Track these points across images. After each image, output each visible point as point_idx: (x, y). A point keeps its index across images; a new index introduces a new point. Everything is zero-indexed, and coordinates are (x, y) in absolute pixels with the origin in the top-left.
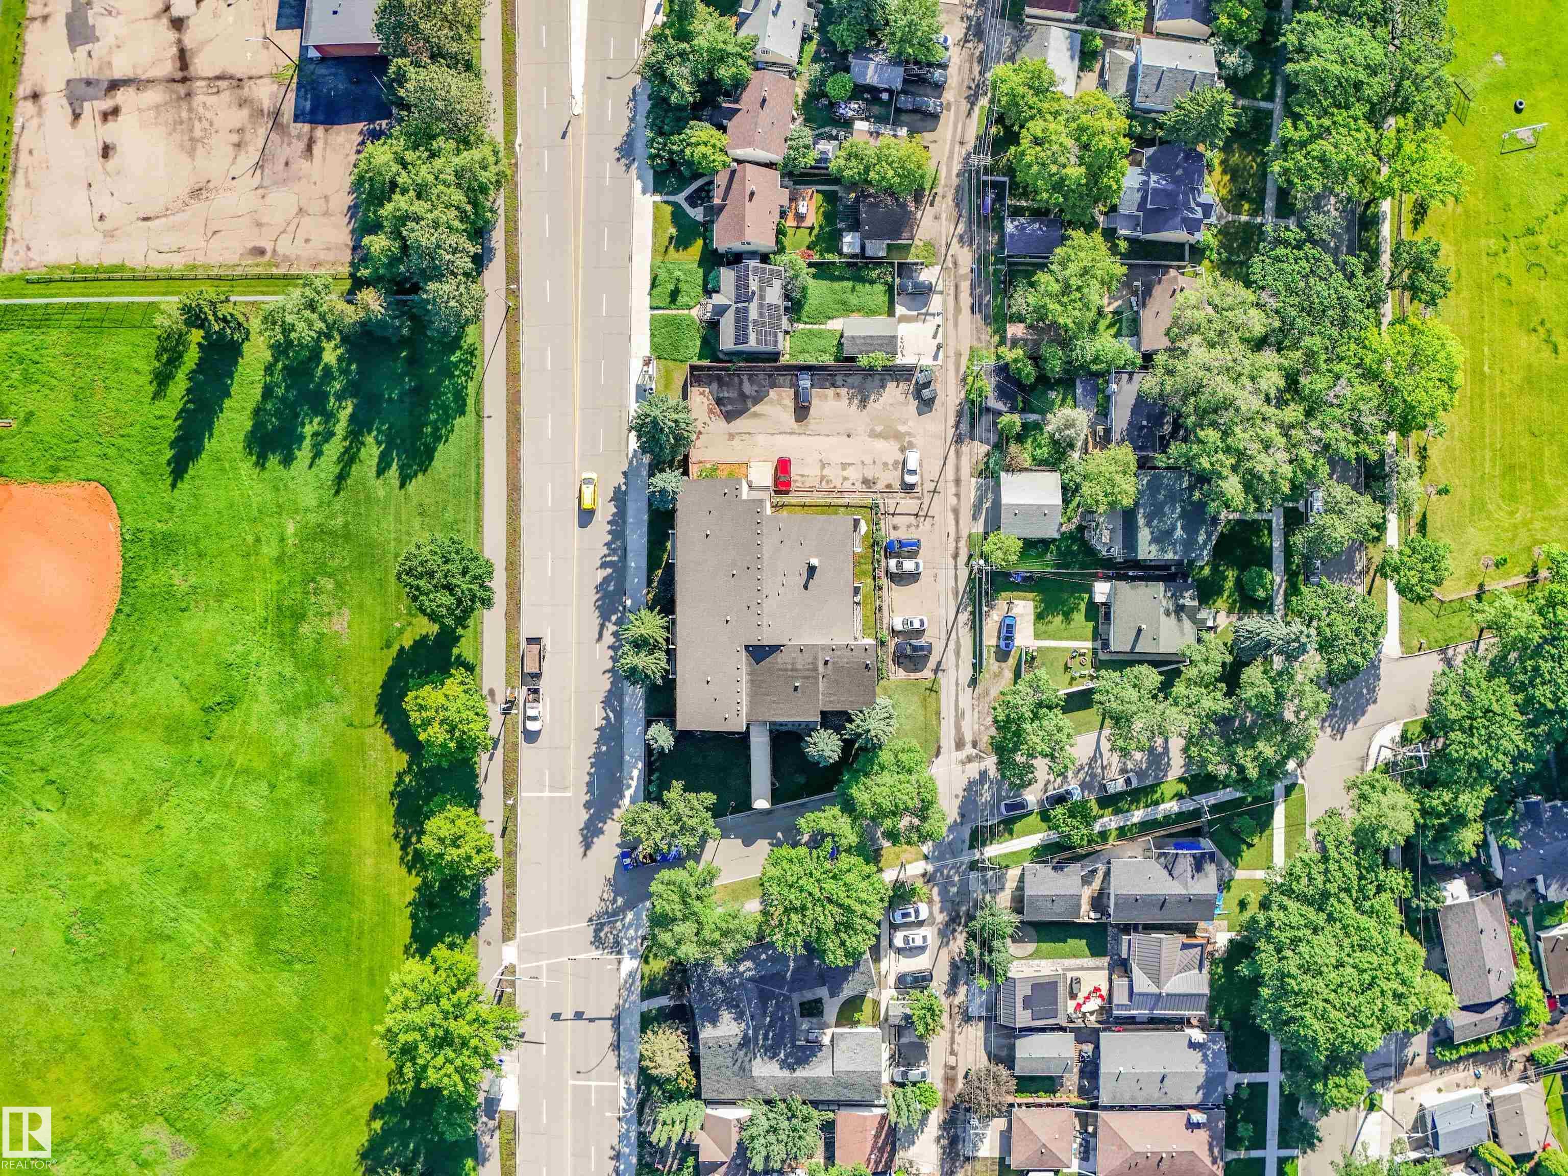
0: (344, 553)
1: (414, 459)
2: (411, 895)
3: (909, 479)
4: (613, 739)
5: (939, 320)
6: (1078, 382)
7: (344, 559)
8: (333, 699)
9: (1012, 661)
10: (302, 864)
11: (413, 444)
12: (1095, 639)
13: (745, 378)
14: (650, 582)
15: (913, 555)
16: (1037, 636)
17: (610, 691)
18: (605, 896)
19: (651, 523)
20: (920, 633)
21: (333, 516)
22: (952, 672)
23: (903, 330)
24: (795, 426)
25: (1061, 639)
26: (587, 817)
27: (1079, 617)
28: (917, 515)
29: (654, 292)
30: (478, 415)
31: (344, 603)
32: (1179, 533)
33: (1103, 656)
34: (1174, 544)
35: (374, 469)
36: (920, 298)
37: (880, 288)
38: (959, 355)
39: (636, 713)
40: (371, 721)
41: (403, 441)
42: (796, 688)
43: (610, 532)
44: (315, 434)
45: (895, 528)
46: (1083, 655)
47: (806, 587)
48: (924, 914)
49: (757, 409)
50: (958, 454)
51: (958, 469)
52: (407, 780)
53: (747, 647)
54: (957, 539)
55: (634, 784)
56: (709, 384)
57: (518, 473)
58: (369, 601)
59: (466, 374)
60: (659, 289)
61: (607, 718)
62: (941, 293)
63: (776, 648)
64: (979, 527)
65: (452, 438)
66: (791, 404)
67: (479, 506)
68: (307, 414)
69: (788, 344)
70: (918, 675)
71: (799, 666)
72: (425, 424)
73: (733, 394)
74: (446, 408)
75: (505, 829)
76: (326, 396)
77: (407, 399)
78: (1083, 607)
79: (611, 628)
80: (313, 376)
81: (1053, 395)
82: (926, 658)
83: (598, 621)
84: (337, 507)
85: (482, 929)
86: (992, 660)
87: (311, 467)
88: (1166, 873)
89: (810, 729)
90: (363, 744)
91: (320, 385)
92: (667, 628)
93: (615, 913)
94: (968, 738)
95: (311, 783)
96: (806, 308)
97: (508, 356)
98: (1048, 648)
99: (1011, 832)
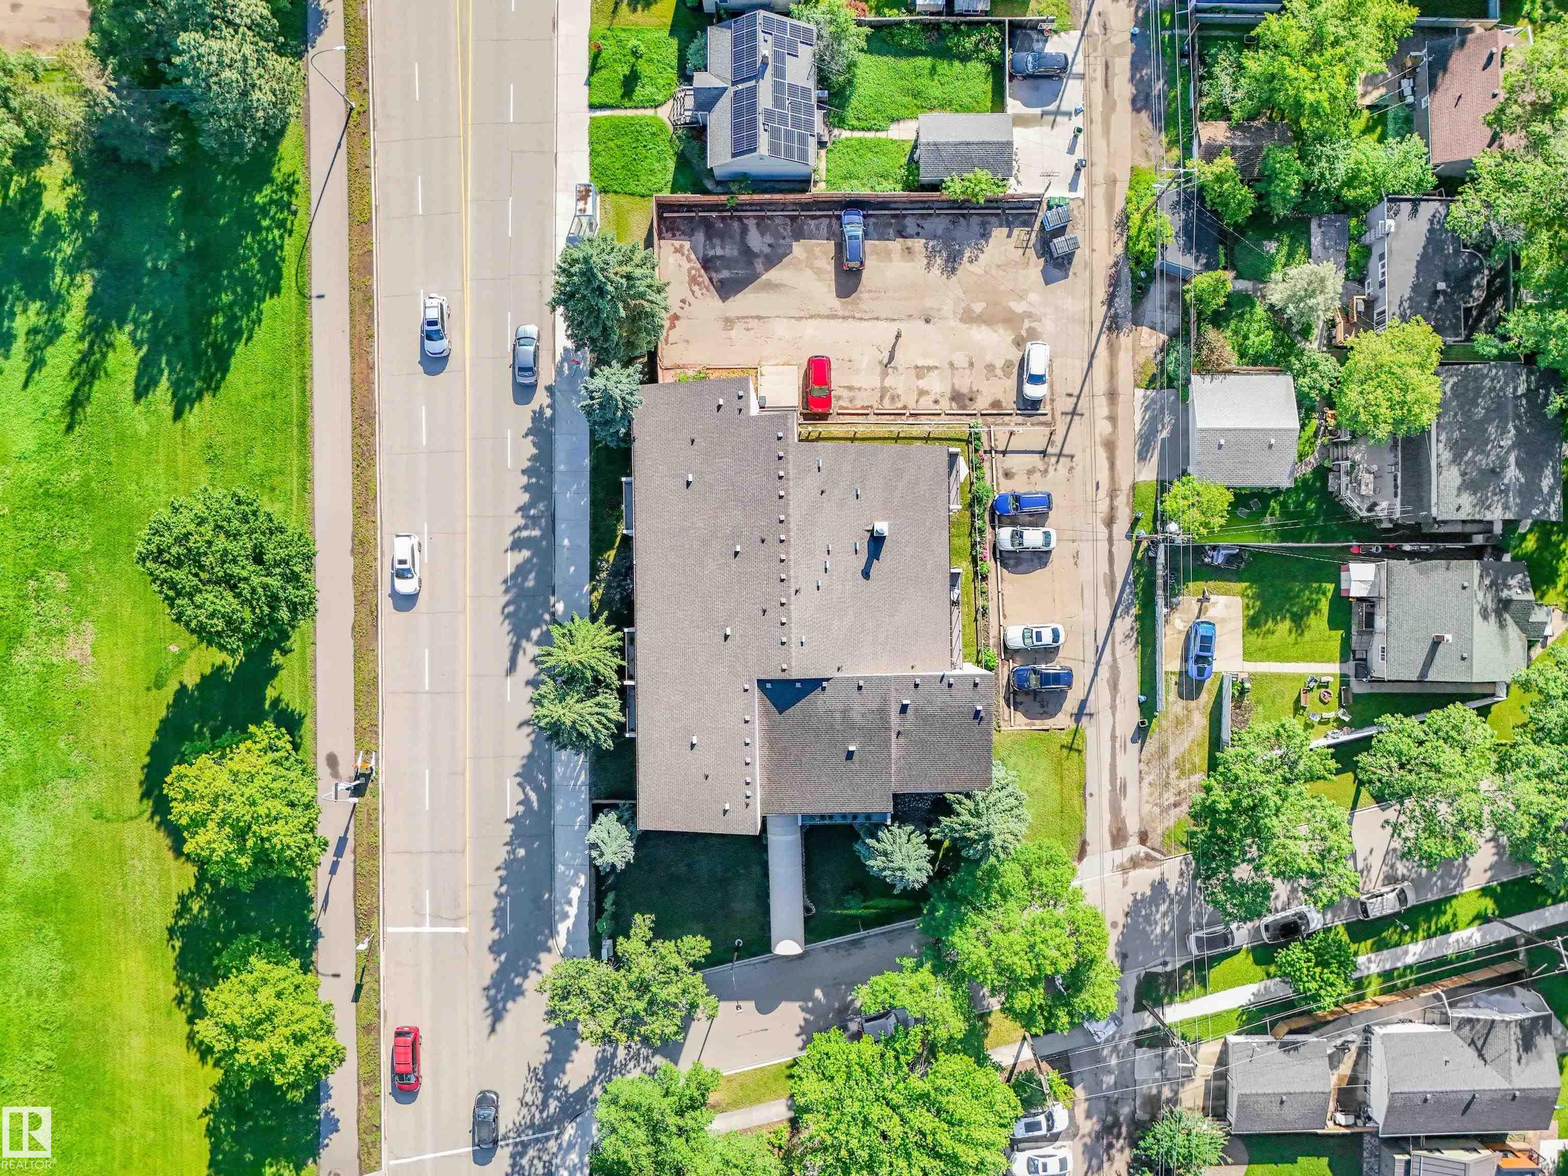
0: (85, 529)
1: (197, 370)
2: (207, 1098)
3: (1032, 391)
4: (536, 837)
5: (1078, 121)
6: (1314, 225)
7: (84, 539)
8: (69, 774)
9: (1206, 698)
10: (28, 1046)
11: (194, 345)
12: (1344, 659)
13: (751, 224)
14: (594, 570)
15: (1038, 520)
16: (1248, 655)
17: (530, 757)
18: (529, 1098)
19: (595, 471)
20: (1050, 652)
21: (65, 467)
22: (1105, 719)
23: (1021, 137)
24: (836, 303)
25: (1287, 659)
26: (496, 966)
27: (1318, 623)
28: (1044, 453)
29: (594, 79)
30: (301, 293)
31: (85, 613)
32: (1512, 473)
33: (1357, 687)
34: (1505, 492)
35: (130, 388)
36: (1045, 83)
37: (977, 68)
38: (1112, 182)
39: (576, 792)
40: (134, 811)
41: (177, 339)
42: (850, 755)
43: (526, 488)
44: (33, 331)
45: (1007, 475)
46: (1326, 685)
47: (866, 574)
48: (1061, 1122)
49: (773, 275)
50: (1113, 351)
51: (1112, 374)
52: (195, 908)
53: (761, 683)
54: (1113, 494)
55: (573, 911)
56: (689, 234)
57: (371, 391)
58: (126, 611)
59: (281, 224)
60: (604, 73)
61: (526, 802)
62: (1082, 77)
63: (814, 684)
64: (1149, 474)
65: (260, 334)
66: (829, 267)
67: (305, 446)
68: (18, 298)
69: (823, 165)
70: (1049, 723)
71: (856, 716)
72: (215, 311)
73: (730, 250)
74: (246, 281)
75: (359, 988)
76: (47, 267)
77: (181, 269)
78: (1324, 605)
79: (531, 650)
80: (27, 234)
81: (1271, 247)
82: (1062, 696)
83: (509, 639)
84: (71, 451)
85: (323, 1153)
86: (1173, 696)
87: (26, 385)
88: (1471, 1053)
89: (874, 826)
90: (121, 848)
91: (38, 249)
92: (621, 650)
93: (546, 1126)
94: (1133, 826)
95: (38, 913)
96: (854, 102)
97: (351, 192)
98: (1264, 676)
99: (1203, 982)
